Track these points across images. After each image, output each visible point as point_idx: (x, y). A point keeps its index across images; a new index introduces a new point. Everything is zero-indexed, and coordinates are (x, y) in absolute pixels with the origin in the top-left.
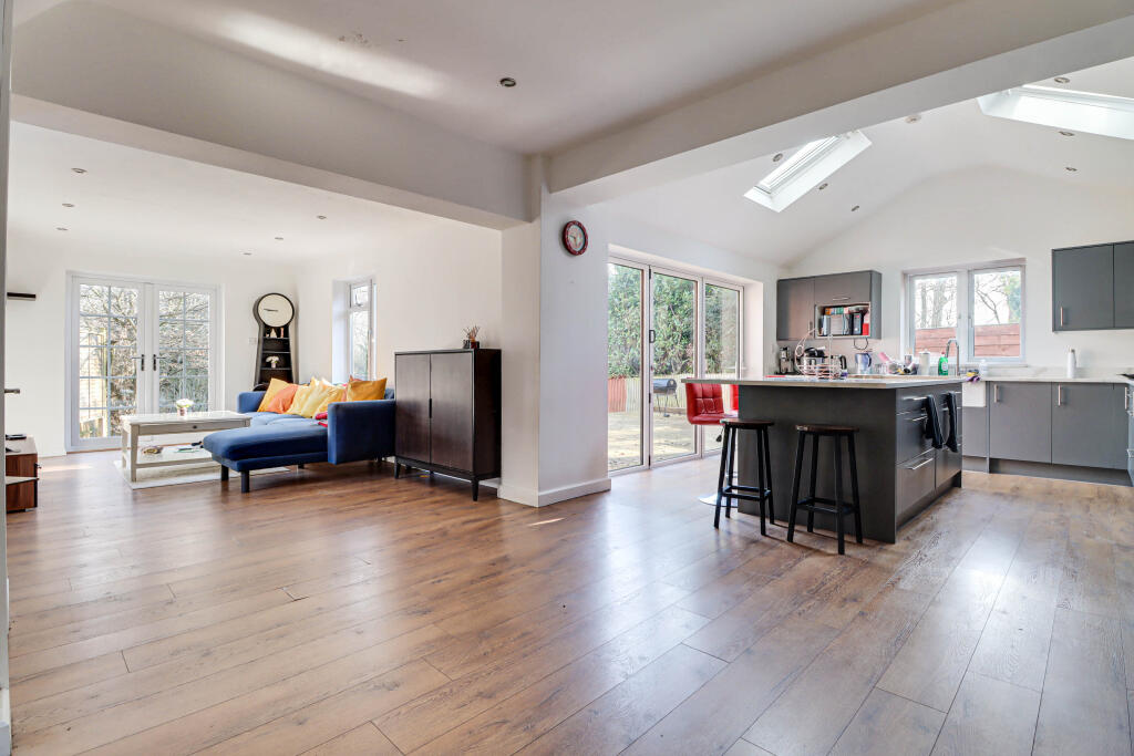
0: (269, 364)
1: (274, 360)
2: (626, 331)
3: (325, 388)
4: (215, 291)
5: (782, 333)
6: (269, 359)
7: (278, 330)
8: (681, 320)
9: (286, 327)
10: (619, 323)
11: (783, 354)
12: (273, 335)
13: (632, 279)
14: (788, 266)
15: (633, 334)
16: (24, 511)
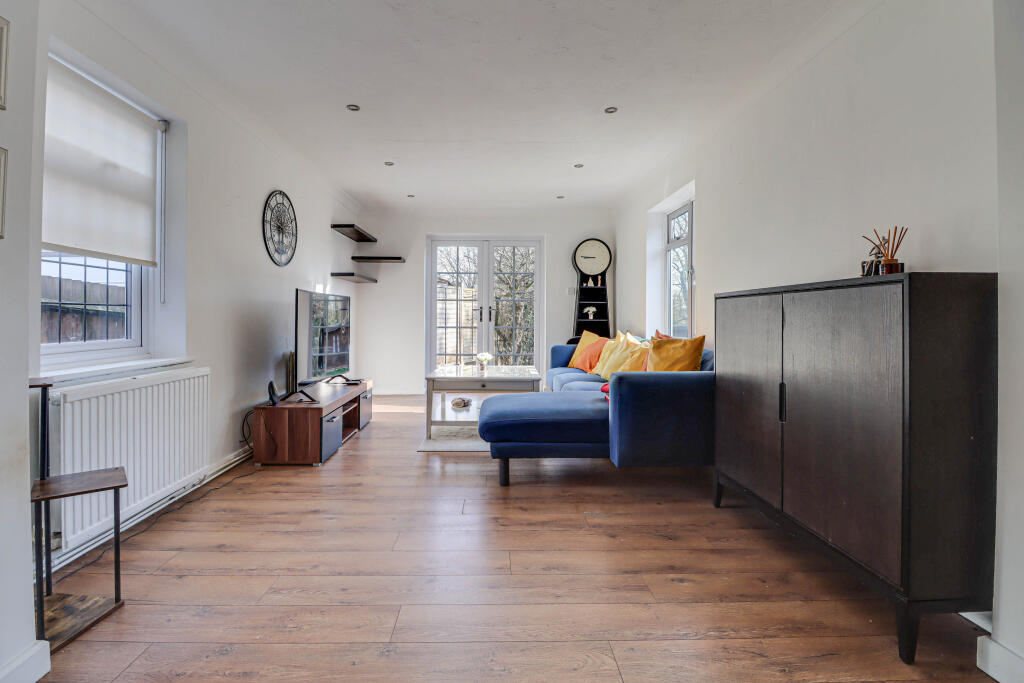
0: (587, 315)
1: (591, 310)
3: (629, 345)
4: (540, 241)
6: (586, 310)
7: (595, 278)
9: (603, 274)
12: (591, 284)
16: (311, 465)
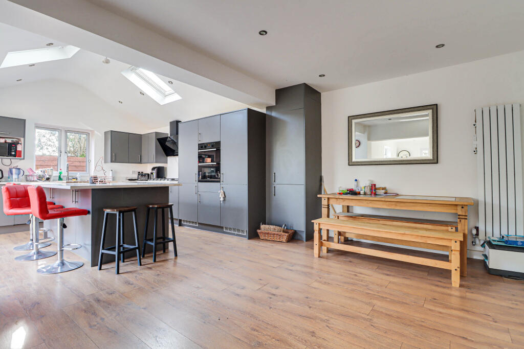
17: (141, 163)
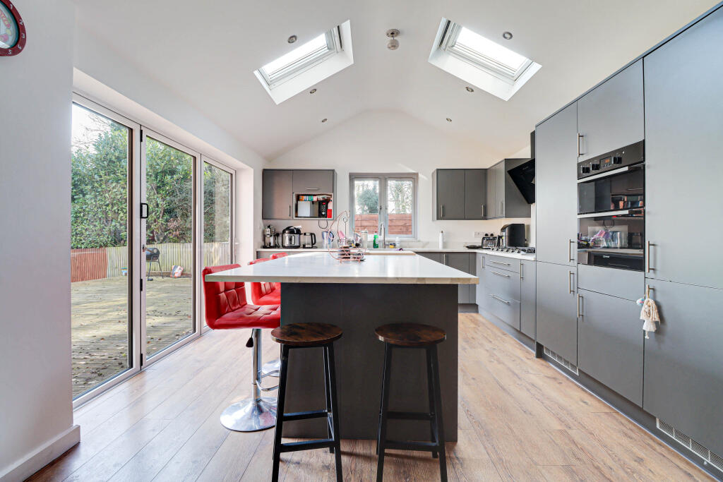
2: (107, 205)
5: (266, 212)
8: (164, 199)
10: (99, 198)
11: (268, 231)
13: (113, 159)
14: (269, 159)
15: (115, 208)
17: (485, 218)
